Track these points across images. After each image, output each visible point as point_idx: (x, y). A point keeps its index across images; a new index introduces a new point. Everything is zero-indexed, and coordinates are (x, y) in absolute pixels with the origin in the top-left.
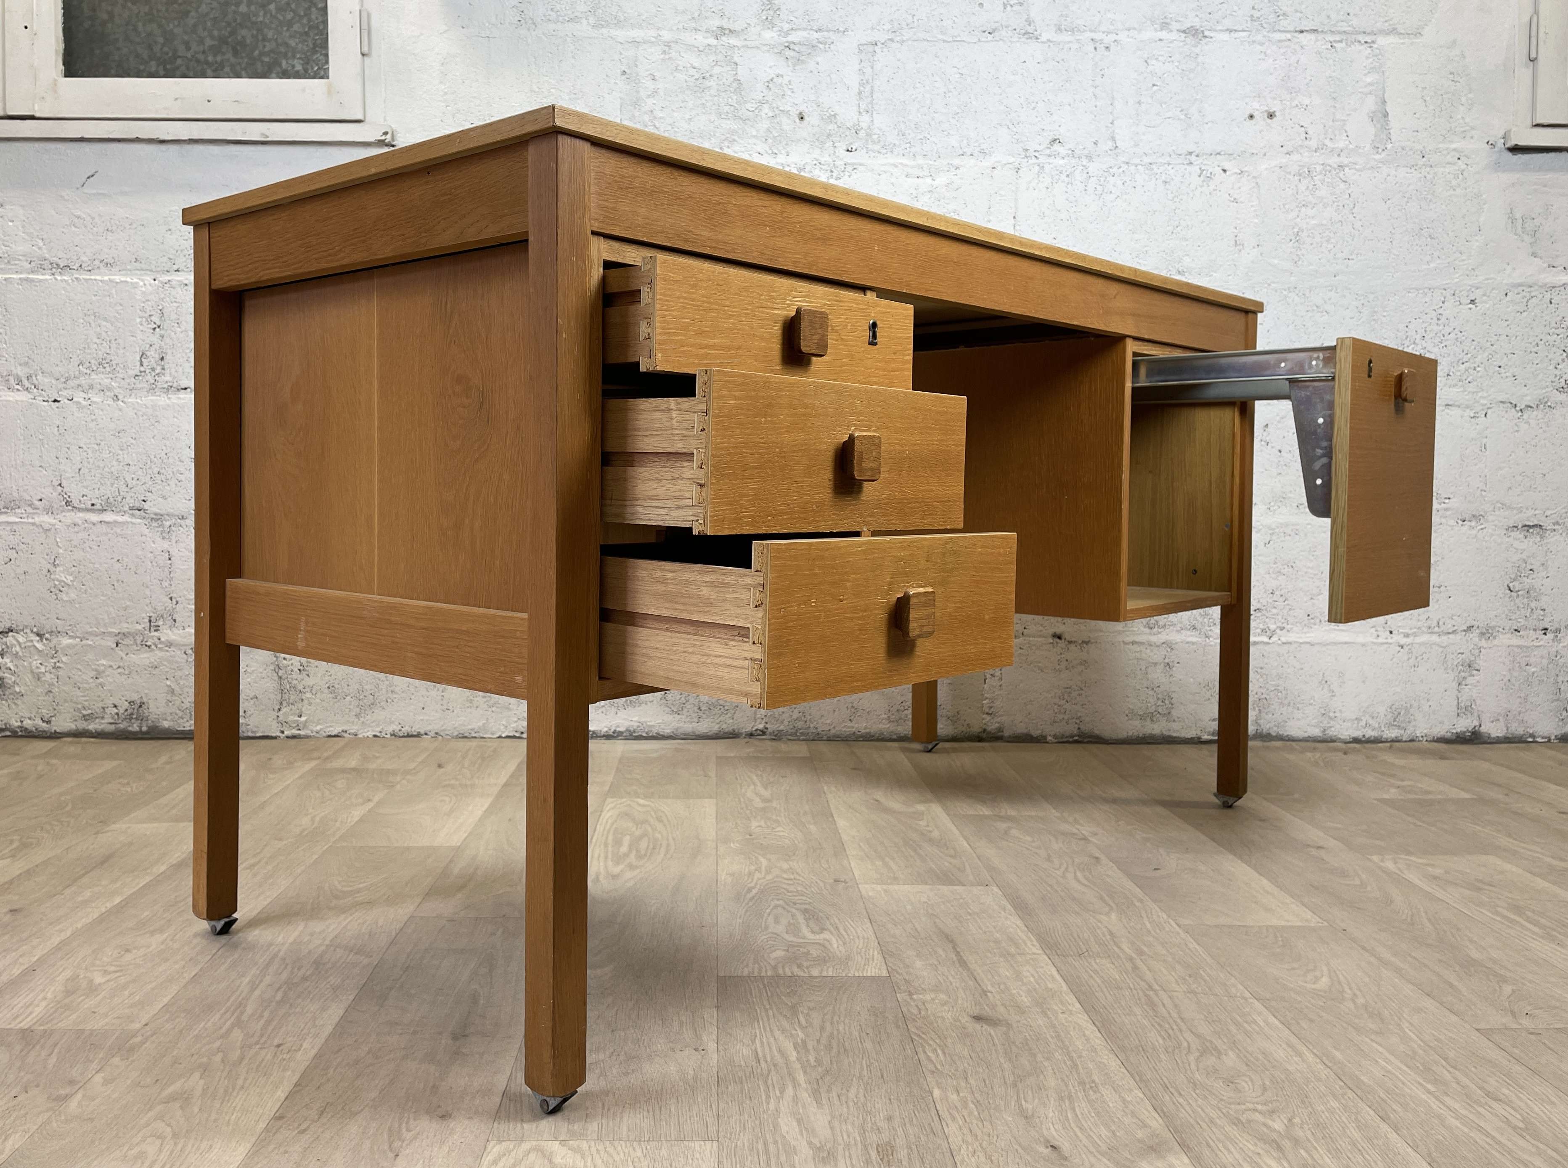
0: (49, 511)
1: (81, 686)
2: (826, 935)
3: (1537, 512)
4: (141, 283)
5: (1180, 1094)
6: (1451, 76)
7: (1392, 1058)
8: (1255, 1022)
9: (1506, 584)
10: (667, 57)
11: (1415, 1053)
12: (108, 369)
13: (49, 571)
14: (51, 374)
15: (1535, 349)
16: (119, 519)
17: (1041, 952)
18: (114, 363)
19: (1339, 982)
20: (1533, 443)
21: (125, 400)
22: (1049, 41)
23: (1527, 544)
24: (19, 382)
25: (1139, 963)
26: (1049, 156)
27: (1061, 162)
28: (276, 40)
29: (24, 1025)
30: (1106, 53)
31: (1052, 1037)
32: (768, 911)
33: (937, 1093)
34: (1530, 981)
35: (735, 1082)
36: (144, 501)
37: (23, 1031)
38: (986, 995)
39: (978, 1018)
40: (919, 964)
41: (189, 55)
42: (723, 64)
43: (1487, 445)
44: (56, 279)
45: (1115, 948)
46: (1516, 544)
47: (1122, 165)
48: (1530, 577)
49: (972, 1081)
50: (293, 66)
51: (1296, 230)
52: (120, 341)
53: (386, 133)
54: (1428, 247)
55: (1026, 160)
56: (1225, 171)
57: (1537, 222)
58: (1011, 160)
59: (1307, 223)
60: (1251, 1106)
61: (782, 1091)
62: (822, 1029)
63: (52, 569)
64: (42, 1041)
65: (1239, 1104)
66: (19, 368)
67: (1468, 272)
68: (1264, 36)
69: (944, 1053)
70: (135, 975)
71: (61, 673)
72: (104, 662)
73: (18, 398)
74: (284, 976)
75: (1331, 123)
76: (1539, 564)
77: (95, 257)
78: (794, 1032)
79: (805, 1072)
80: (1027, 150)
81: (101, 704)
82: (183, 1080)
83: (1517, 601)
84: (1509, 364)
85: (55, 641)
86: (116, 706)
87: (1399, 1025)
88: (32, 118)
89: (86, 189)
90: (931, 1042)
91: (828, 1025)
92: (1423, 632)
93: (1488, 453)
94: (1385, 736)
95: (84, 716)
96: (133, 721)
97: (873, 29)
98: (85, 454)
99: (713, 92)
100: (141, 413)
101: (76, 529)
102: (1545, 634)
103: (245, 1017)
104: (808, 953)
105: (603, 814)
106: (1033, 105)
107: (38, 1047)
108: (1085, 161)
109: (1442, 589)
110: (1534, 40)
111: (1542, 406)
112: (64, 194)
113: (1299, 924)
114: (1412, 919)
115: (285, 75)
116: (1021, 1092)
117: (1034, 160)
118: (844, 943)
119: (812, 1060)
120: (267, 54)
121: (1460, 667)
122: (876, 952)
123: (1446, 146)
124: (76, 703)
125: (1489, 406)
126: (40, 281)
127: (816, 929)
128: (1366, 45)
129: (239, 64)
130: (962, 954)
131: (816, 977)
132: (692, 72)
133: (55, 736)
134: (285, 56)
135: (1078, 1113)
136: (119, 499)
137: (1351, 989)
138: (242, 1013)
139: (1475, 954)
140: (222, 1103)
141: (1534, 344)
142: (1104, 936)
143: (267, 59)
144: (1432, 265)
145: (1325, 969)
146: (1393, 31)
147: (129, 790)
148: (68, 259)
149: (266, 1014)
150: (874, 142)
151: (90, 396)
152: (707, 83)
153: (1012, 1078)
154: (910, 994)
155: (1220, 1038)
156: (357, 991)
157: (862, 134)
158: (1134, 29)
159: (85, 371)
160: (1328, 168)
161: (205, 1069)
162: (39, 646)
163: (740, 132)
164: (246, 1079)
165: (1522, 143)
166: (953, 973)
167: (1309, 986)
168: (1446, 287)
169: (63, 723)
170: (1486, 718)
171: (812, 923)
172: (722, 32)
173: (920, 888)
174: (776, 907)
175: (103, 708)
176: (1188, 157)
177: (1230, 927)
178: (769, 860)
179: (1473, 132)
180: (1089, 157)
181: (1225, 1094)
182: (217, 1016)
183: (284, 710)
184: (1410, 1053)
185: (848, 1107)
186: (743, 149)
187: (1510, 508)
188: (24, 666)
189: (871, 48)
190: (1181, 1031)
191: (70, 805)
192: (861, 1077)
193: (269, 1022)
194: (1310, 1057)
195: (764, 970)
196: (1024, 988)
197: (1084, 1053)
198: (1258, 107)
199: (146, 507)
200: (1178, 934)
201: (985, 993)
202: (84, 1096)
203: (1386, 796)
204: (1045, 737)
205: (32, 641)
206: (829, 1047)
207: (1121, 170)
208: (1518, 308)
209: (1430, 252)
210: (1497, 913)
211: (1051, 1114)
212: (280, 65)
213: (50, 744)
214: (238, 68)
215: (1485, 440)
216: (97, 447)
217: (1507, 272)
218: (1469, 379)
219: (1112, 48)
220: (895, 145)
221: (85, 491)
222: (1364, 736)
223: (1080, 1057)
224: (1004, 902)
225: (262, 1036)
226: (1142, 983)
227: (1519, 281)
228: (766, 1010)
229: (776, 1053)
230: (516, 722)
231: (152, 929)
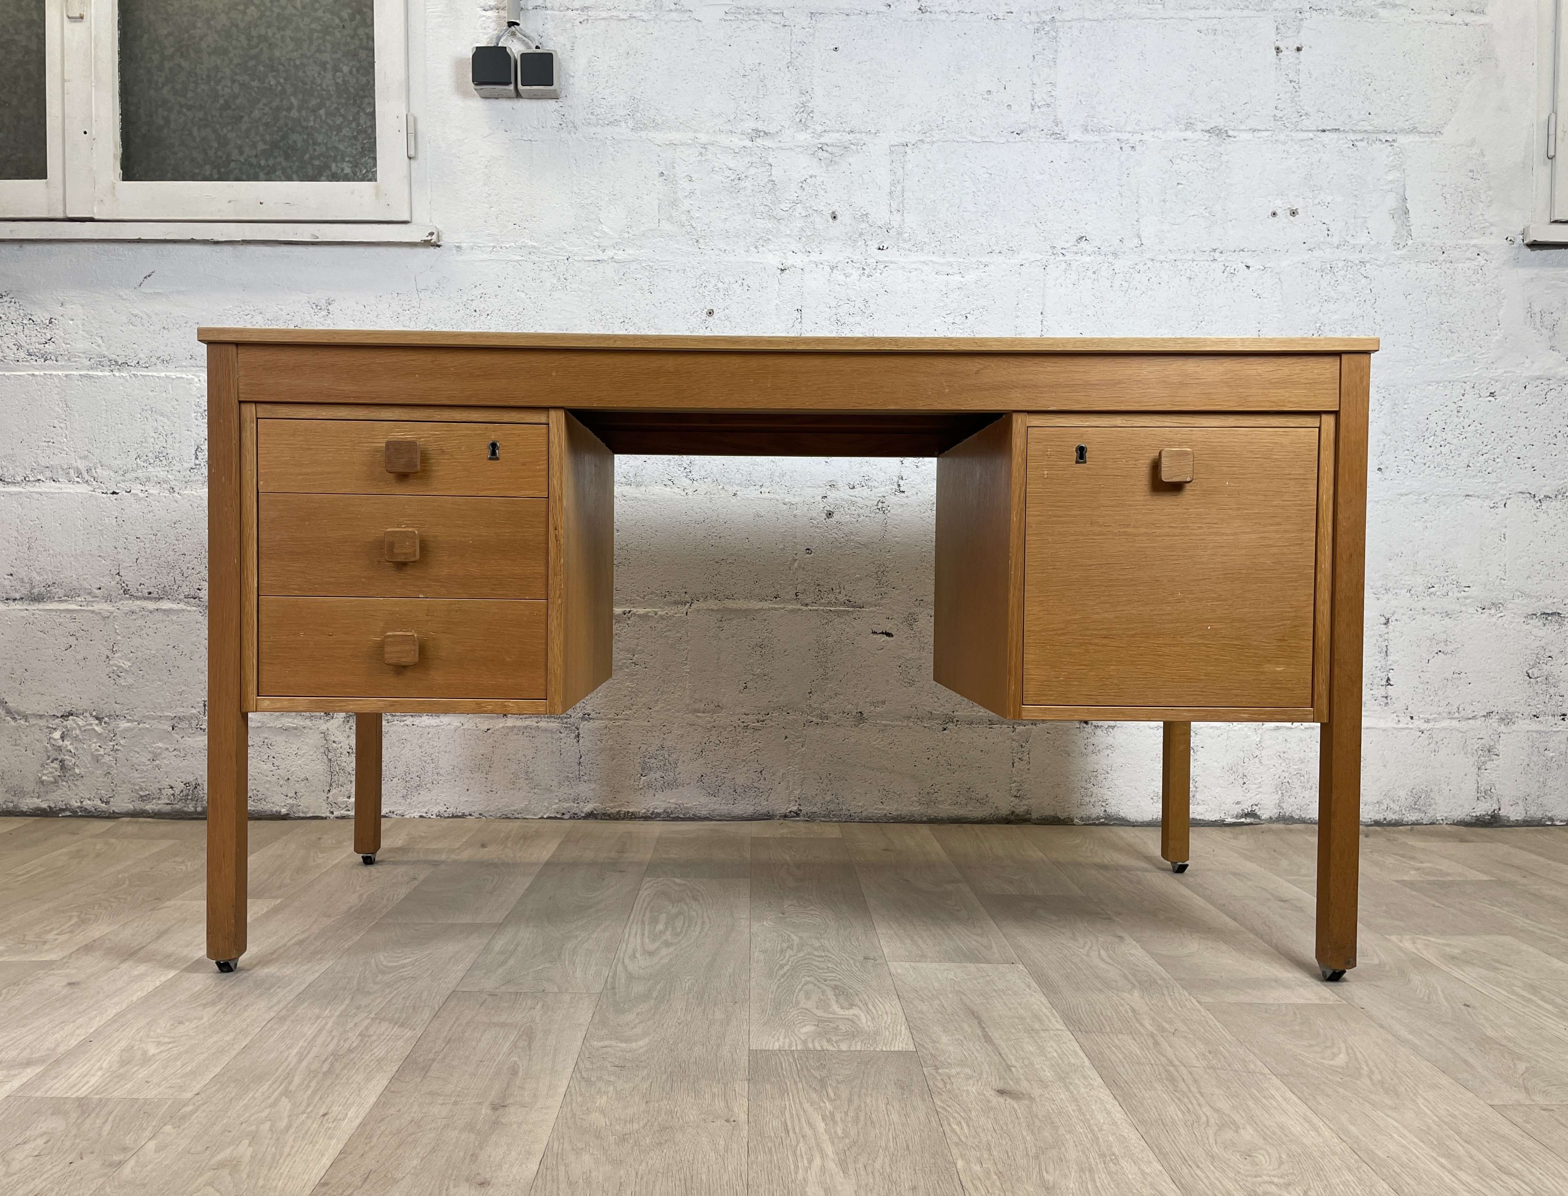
0: (108, 599)
1: (138, 768)
2: (855, 1011)
3: (1555, 600)
4: (196, 380)
5: (1198, 1167)
6: (1471, 174)
7: (1406, 1132)
8: (1273, 1097)
9: (1525, 671)
10: (703, 159)
11: (1429, 1128)
12: (164, 462)
13: (108, 657)
14: (110, 467)
15: (1555, 441)
16: (175, 606)
17: (1064, 1028)
18: (170, 456)
19: (1357, 1059)
20: (1552, 532)
21: (181, 492)
22: (1076, 141)
23: (1546, 632)
24: (79, 474)
25: (1160, 1039)
26: (1076, 253)
27: (1088, 259)
28: (326, 144)
29: (82, 1093)
30: (1132, 153)
31: (1074, 1111)
32: (800, 987)
33: (960, 1164)
34: (1544, 1059)
35: (765, 1152)
36: (199, 589)
37: (78, 1099)
38: (1010, 1070)
39: (1001, 1092)
40: (945, 1039)
41: (242, 159)
42: (758, 165)
43: (1507, 535)
44: (114, 375)
45: (1137, 1025)
46: (1535, 631)
47: (1148, 262)
48: (1549, 664)
49: (995, 1153)
50: (343, 170)
51: (1318, 325)
52: (176, 436)
53: (431, 234)
54: (1449, 341)
55: (1053, 257)
56: (1248, 267)
57: (1556, 316)
58: (1039, 257)
59: (1329, 318)
60: (1266, 1178)
61: (810, 1161)
62: (850, 1101)
63: (111, 655)
64: (97, 1110)
65: (1256, 1177)
66: (79, 461)
67: (1487, 365)
68: (1287, 136)
69: (968, 1125)
70: (187, 1046)
71: (119, 755)
72: (160, 745)
73: (78, 491)
74: (331, 1047)
75: (1353, 221)
76: (1557, 650)
77: (151, 354)
78: (822, 1104)
79: (833, 1143)
80: (1054, 247)
81: (157, 786)
82: (232, 1148)
83: (1536, 687)
84: (1528, 455)
85: (113, 724)
86: (172, 787)
87: (1413, 1101)
88: (92, 220)
89: (144, 289)
90: (956, 1115)
91: (856, 1098)
92: (1444, 718)
93: (1507, 542)
94: (1405, 819)
95: (141, 797)
96: (188, 802)
97: (904, 130)
98: (142, 544)
99: (748, 192)
100: (196, 505)
101: (134, 617)
102: (1563, 719)
103: (292, 1088)
104: (837, 1028)
105: (641, 892)
106: (1061, 204)
107: (93, 1115)
108: (1111, 258)
109: (1463, 675)
110: (1552, 138)
111: (1560, 496)
112: (122, 293)
113: (1318, 1002)
114: (1429, 998)
115: (334, 178)
116: (1043, 1164)
117: (1061, 257)
118: (873, 1019)
119: (840, 1133)
120: (318, 157)
121: (1480, 752)
122: (903, 1028)
123: (1466, 242)
124: (134, 784)
125: (1508, 496)
126: (99, 377)
127: (846, 1005)
128: (1387, 144)
129: (291, 167)
130: (987, 1029)
131: (847, 1051)
132: (728, 173)
133: (113, 816)
134: (335, 159)
135: (1098, 1185)
136: (175, 587)
137: (1367, 1065)
138: (290, 1083)
139: (1490, 1032)
140: (269, 1170)
141: (1552, 435)
142: (1127, 1012)
143: (317, 163)
144: (1453, 358)
145: (1343, 1046)
146: (1413, 130)
147: (184, 868)
148: (126, 356)
149: (313, 1084)
150: (905, 241)
151: (147, 488)
152: (743, 184)
153: (1034, 1150)
154: (937, 1068)
155: (1238, 1112)
156: (401, 1062)
157: (893, 232)
158: (1159, 129)
159: (143, 464)
160: (1350, 264)
161: (254, 1137)
162: (98, 729)
163: (774, 231)
164: (292, 1147)
165: (1541, 239)
166: (978, 1048)
167: (1325, 1062)
168: (1466, 379)
169: (122, 804)
170: (1505, 802)
171: (842, 999)
172: (757, 134)
173: (947, 965)
174: (807, 983)
175: (160, 789)
176: (1212, 253)
177: (1250, 1004)
178: (801, 938)
179: (1493, 229)
180: (1115, 254)
181: (1241, 1166)
182: (266, 1086)
183: (333, 791)
184: (1425, 1128)
185: (874, 1178)
186: (777, 248)
187: (1528, 596)
188: (83, 749)
189: (902, 149)
190: (1199, 1105)
191: (127, 882)
192: (886, 1148)
193: (314, 1093)
194: (1327, 1133)
195: (794, 1044)
196: (1047, 1063)
197: (1105, 1127)
198: (1279, 204)
199: (201, 595)
200: (1200, 1011)
201: (1009, 1067)
202: (137, 1162)
203: (1406, 878)
204: (1072, 820)
205: (91, 724)
206: (856, 1120)
207: (1146, 267)
208: (1537, 401)
209: (1450, 346)
210: (1514, 993)
211: (1072, 1185)
212: (329, 168)
213: (109, 824)
214: (289, 171)
215: (1504, 530)
216: (154, 538)
217: (1526, 365)
218: (1488, 471)
219: (1138, 148)
220: (925, 243)
221: (143, 580)
222: (1385, 819)
223: (1101, 1130)
224: (1029, 980)
225: (308, 1105)
226: (1163, 1059)
227: (1538, 374)
228: (796, 1083)
229: (805, 1125)
230: (556, 803)
231: (204, 1002)
